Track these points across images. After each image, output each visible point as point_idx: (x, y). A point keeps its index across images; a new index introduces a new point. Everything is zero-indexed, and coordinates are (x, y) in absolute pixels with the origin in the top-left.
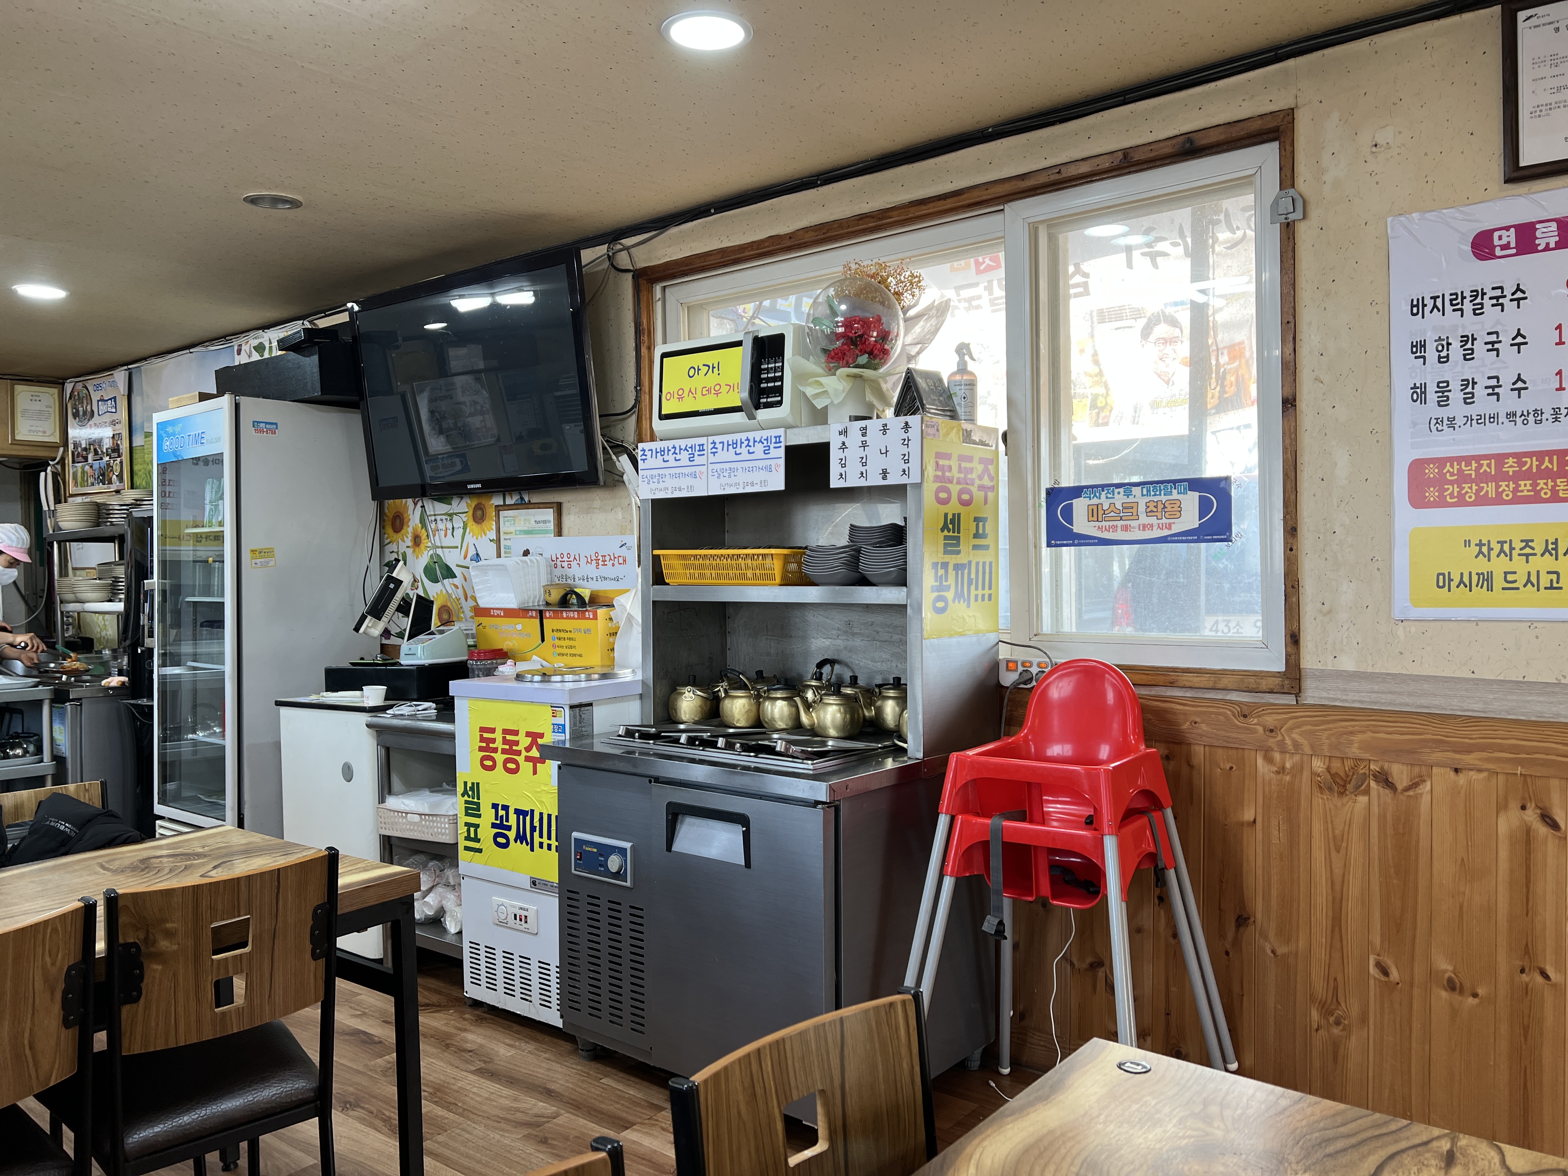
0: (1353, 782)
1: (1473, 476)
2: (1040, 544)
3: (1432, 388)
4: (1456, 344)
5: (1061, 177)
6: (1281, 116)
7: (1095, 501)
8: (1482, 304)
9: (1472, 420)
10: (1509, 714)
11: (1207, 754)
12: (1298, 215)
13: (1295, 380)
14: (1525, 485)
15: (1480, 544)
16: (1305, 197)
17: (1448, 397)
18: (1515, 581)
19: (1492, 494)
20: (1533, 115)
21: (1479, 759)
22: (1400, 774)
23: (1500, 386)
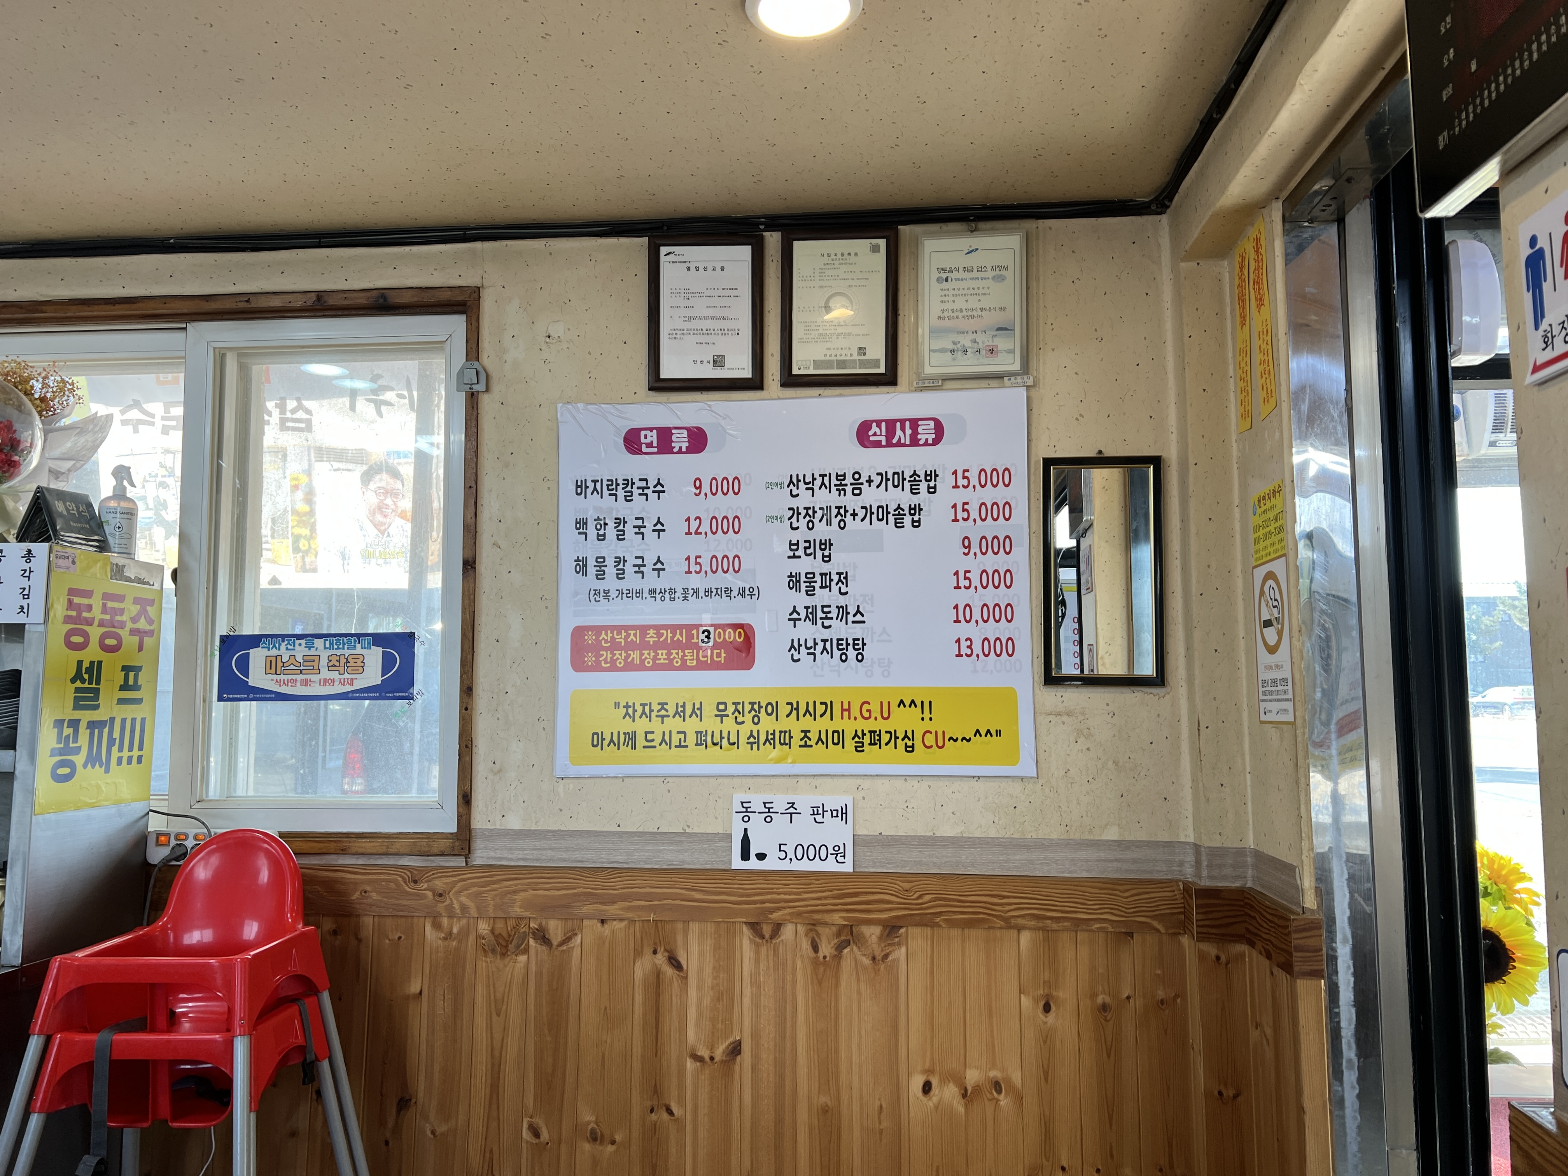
0: (515, 942)
1: (623, 645)
2: (211, 697)
3: (591, 562)
4: (611, 524)
5: (249, 306)
6: (469, 292)
7: (274, 652)
8: (631, 492)
9: (623, 593)
10: (647, 864)
11: (376, 925)
12: (481, 387)
13: (475, 543)
14: (662, 654)
15: (627, 707)
16: (488, 372)
17: (604, 571)
18: (653, 740)
19: (637, 661)
20: (671, 336)
21: (620, 909)
22: (555, 929)
23: (645, 566)
